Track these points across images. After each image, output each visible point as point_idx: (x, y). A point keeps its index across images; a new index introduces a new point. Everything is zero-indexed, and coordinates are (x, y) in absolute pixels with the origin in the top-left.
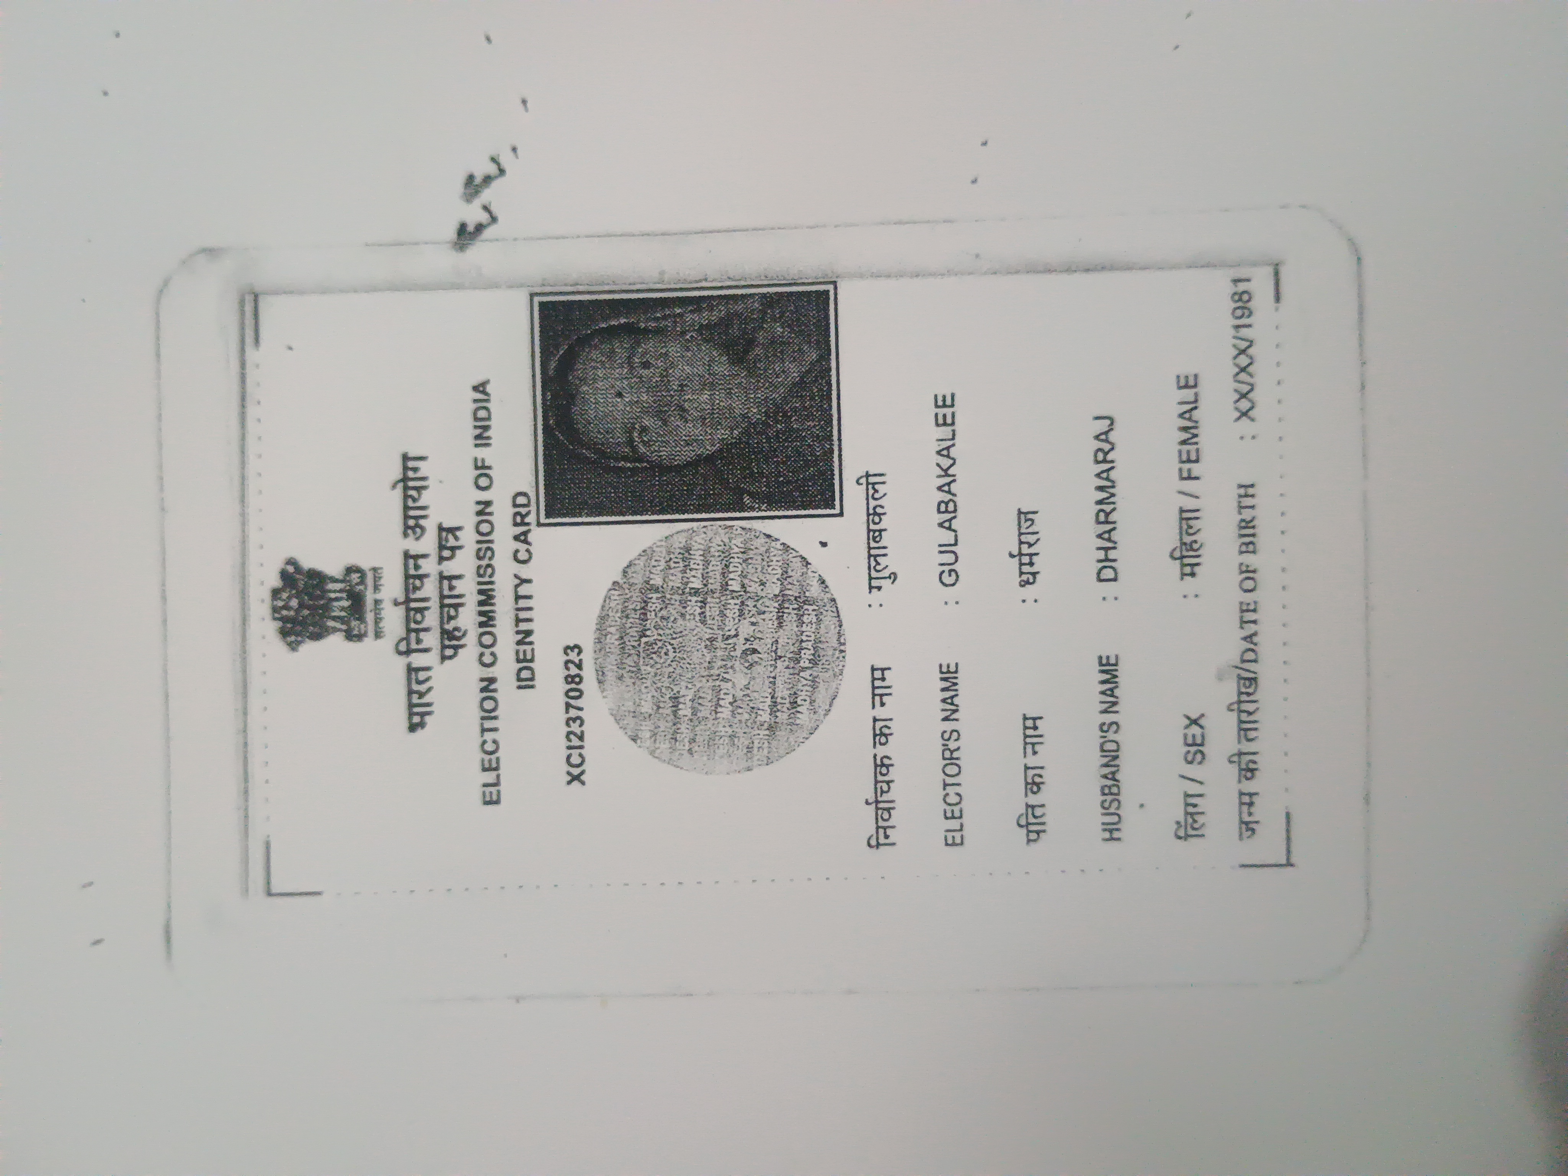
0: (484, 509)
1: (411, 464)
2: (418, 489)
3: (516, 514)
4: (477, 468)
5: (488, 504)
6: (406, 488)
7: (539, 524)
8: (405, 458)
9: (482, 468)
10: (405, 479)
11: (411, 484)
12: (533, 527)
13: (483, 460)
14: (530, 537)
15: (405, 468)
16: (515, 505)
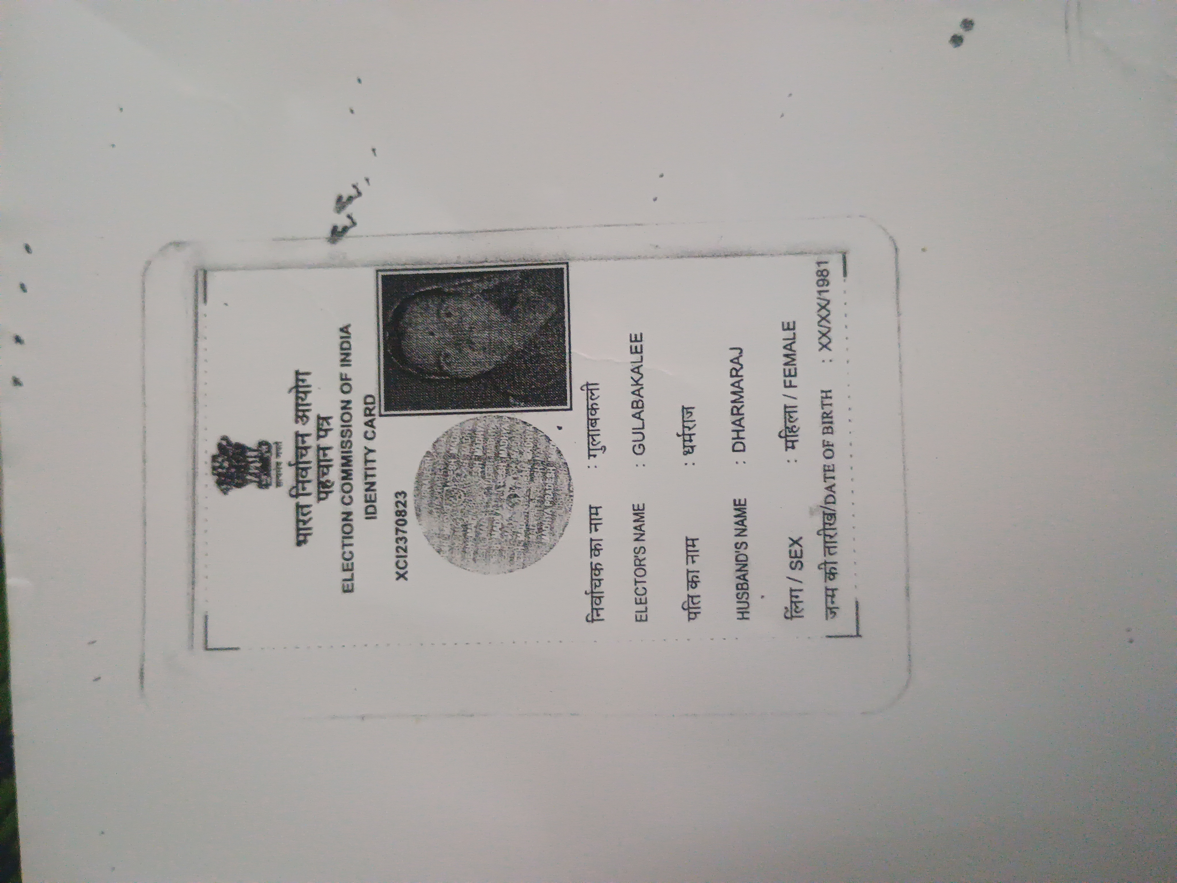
0: (346, 405)
1: (301, 377)
2: (305, 393)
3: (367, 409)
4: (342, 379)
5: (348, 402)
6: (298, 392)
7: (381, 415)
8: (297, 373)
9: (345, 380)
10: (297, 386)
11: (301, 389)
12: (377, 417)
13: (346, 375)
14: (375, 423)
15: (297, 380)
16: (366, 403)
